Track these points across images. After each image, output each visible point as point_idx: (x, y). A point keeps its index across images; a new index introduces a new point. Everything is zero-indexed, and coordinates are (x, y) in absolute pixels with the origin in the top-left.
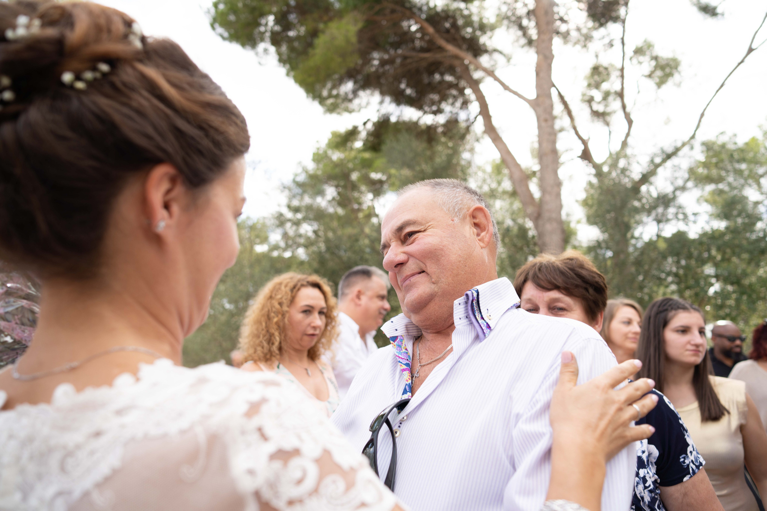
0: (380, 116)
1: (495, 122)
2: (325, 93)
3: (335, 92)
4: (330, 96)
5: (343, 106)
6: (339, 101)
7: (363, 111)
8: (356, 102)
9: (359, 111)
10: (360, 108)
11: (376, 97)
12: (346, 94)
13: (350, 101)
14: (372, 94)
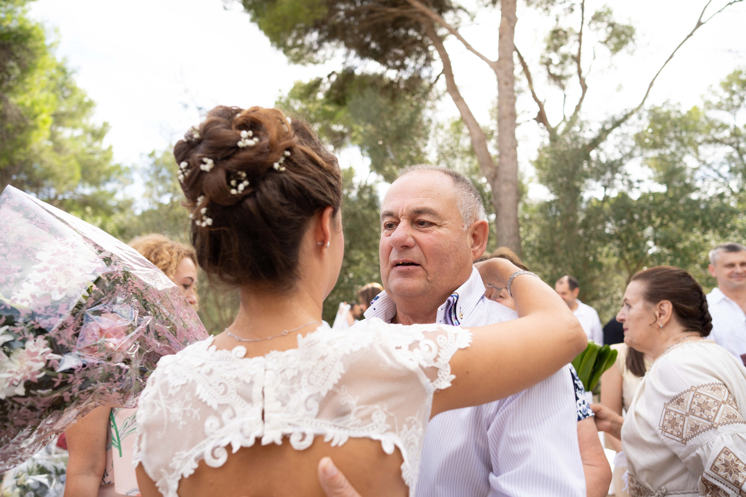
0: (345, 68)
1: (457, 81)
2: (290, 42)
3: (299, 42)
4: (294, 46)
5: (308, 56)
6: (304, 51)
7: (327, 62)
8: (321, 53)
9: (324, 62)
10: (325, 59)
11: (342, 50)
12: (311, 44)
13: (315, 51)
14: (338, 47)
